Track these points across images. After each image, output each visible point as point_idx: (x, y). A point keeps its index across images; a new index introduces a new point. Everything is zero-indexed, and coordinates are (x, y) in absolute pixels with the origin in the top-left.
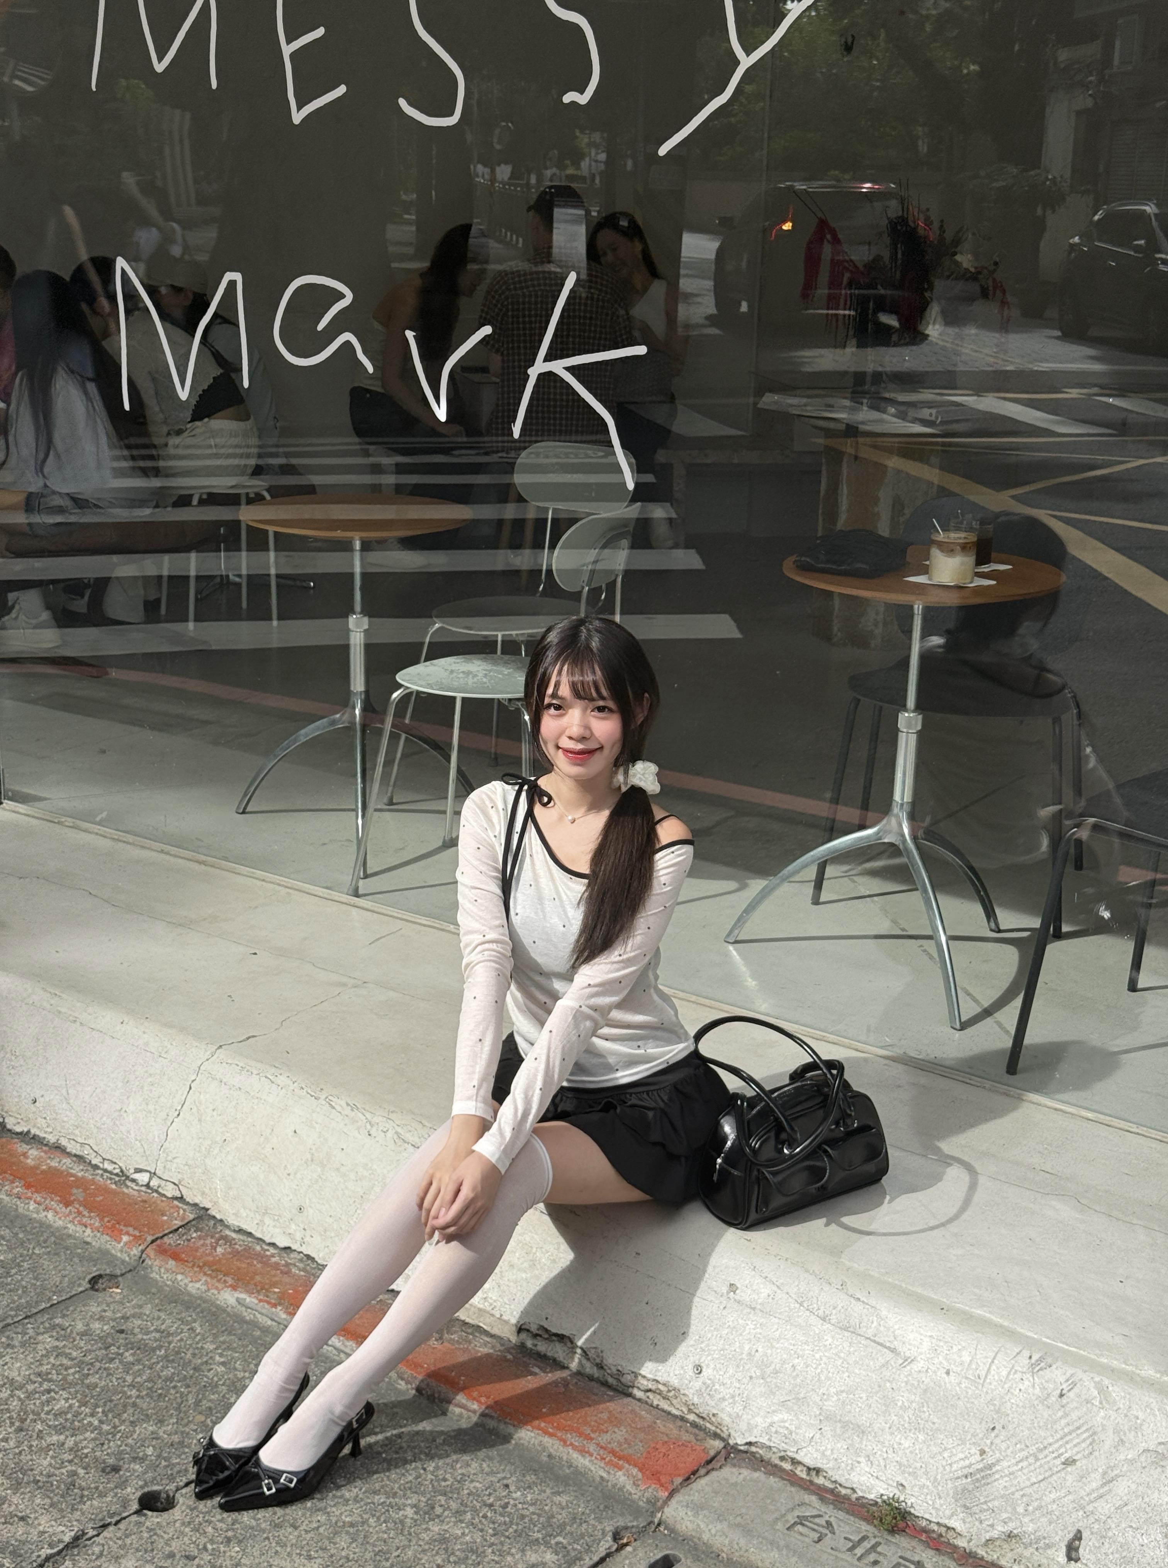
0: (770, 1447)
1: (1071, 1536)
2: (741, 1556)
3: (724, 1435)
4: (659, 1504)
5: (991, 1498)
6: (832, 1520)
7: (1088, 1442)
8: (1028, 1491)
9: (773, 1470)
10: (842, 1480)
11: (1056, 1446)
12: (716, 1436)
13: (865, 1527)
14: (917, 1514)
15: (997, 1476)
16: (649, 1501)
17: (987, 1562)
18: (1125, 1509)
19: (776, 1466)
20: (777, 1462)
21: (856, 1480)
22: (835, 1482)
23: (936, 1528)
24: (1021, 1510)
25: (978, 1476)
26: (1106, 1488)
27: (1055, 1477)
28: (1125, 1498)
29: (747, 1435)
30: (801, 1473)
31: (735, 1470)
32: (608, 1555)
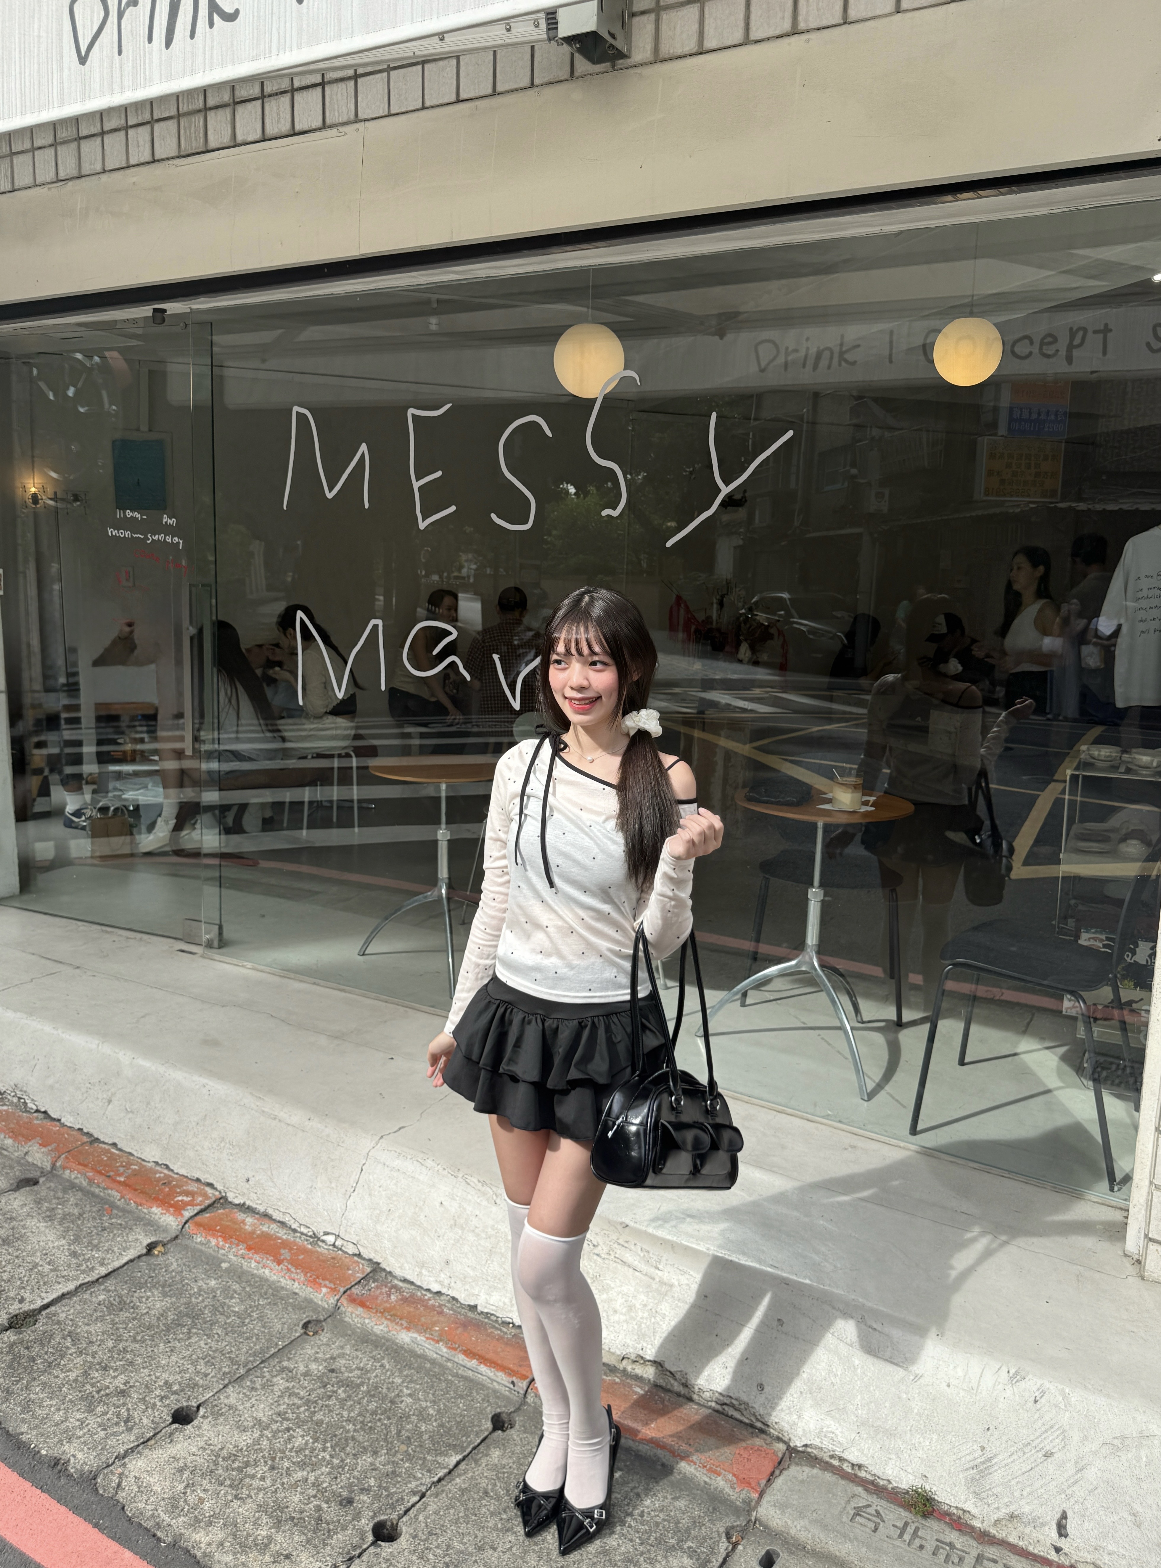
0: (822, 1448)
1: (1058, 1516)
2: (822, 1548)
3: (786, 1439)
4: (753, 1504)
5: (994, 1485)
6: (879, 1508)
7: (1060, 1438)
8: (1020, 1479)
9: (826, 1466)
10: (880, 1474)
11: (1038, 1441)
12: (779, 1439)
13: (904, 1514)
14: (940, 1500)
15: (996, 1468)
16: (744, 1502)
17: (998, 1539)
18: (1096, 1492)
19: (827, 1463)
20: (828, 1459)
21: (890, 1473)
22: (875, 1475)
23: (955, 1511)
24: (1017, 1494)
25: (982, 1468)
26: (1079, 1475)
27: (1039, 1467)
28: (1095, 1483)
29: (803, 1439)
30: (847, 1468)
31: (798, 1468)
32: (728, 1555)
